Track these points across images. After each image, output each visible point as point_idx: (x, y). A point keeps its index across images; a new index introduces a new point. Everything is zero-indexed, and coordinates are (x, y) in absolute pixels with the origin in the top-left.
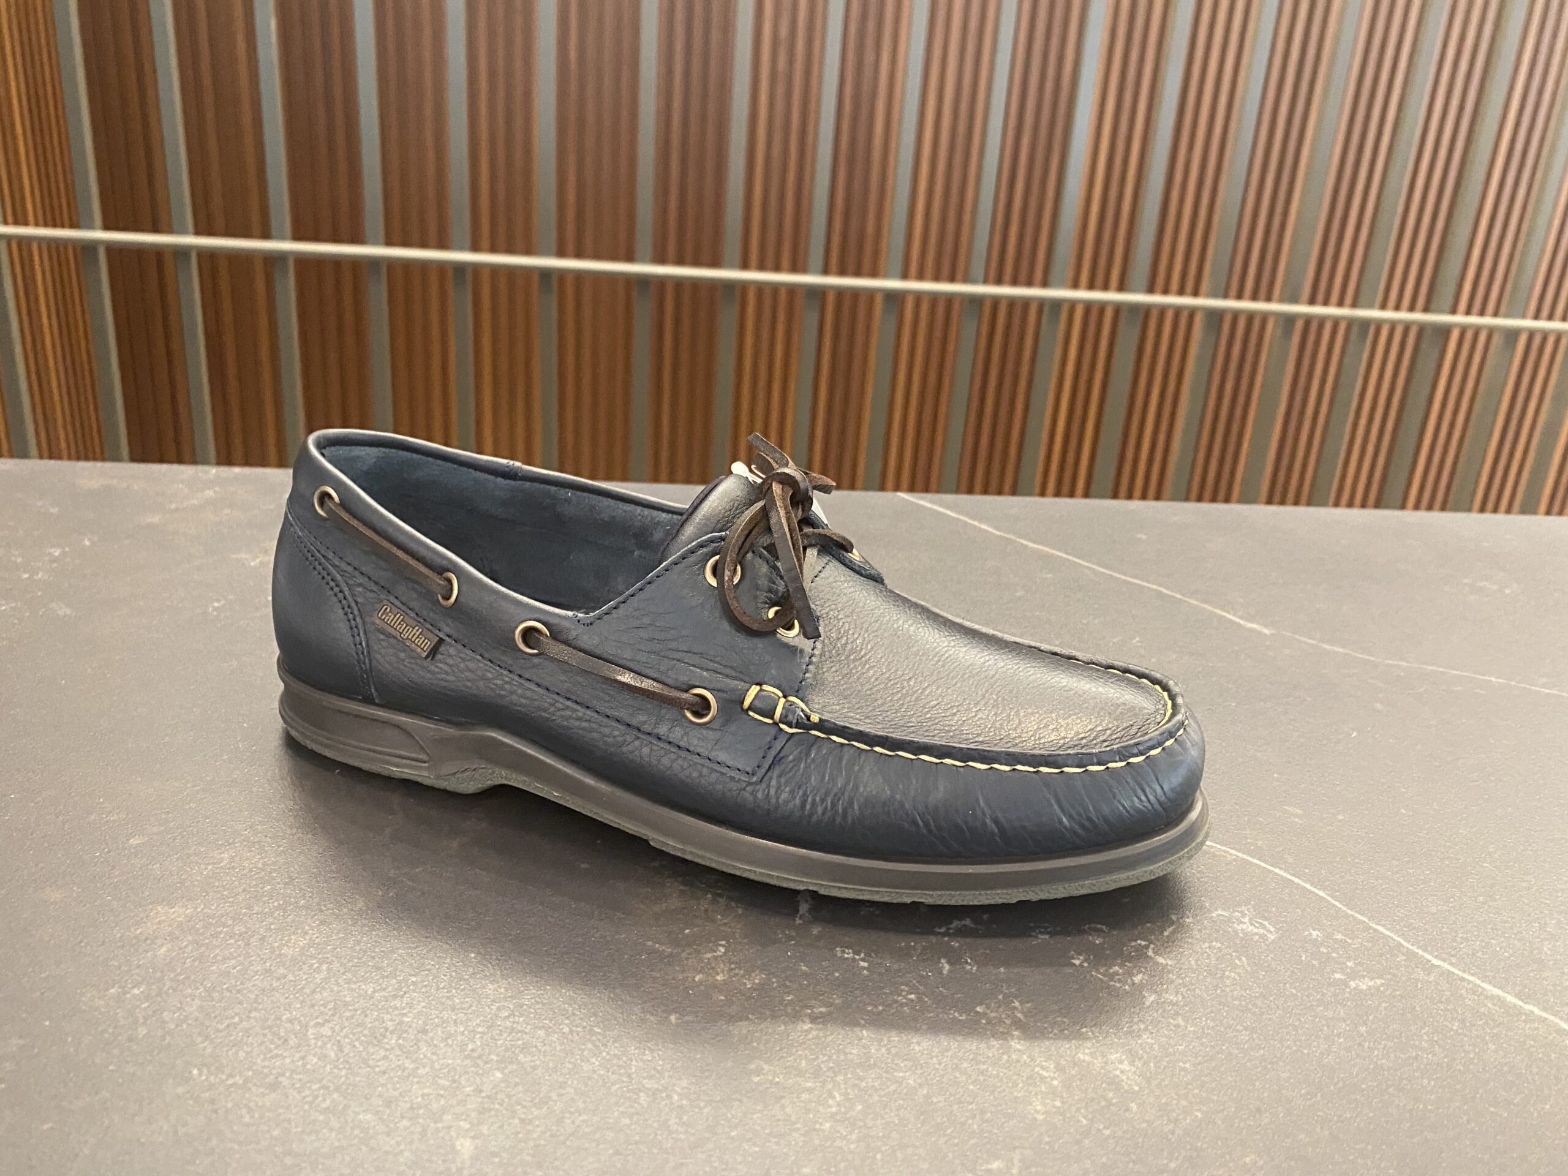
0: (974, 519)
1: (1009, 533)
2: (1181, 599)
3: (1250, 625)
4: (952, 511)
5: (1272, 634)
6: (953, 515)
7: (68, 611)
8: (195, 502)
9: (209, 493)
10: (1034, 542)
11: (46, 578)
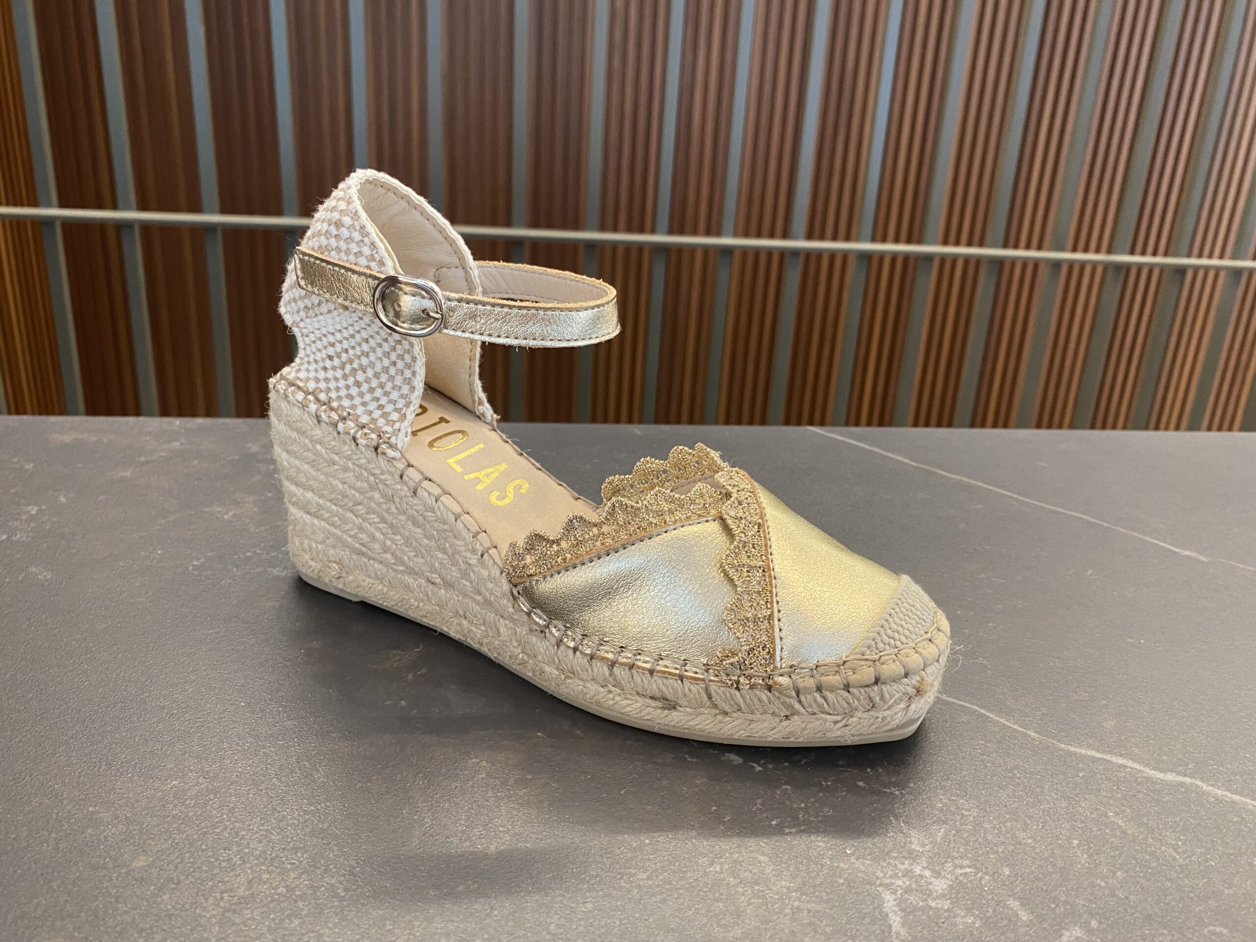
0: (888, 451)
1: (926, 464)
3: (1185, 553)
4: (864, 443)
6: (867, 447)
7: (49, 575)
8: (163, 454)
9: (176, 444)
10: (953, 473)
11: (25, 538)
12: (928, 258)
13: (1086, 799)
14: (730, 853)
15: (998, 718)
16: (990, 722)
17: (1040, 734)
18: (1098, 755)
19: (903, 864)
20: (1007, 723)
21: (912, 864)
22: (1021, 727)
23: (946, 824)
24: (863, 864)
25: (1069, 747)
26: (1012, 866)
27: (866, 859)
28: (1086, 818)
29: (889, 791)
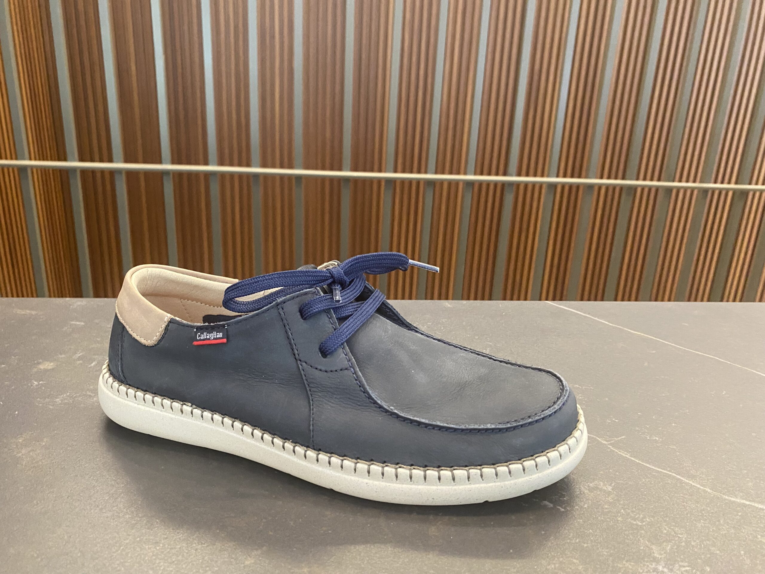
0: (594, 316)
1: (619, 325)
2: (731, 364)
4: (581, 311)
6: (583, 314)
10: (633, 330)
12: (590, 187)
13: (744, 528)
14: (558, 558)
15: (687, 481)
16: (684, 483)
17: (712, 490)
18: (748, 503)
19: (652, 565)
20: (693, 484)
21: (656, 565)
22: (702, 486)
23: (670, 541)
24: (630, 564)
25: (730, 498)
26: (711, 566)
27: (631, 562)
28: (746, 538)
29: (635, 523)
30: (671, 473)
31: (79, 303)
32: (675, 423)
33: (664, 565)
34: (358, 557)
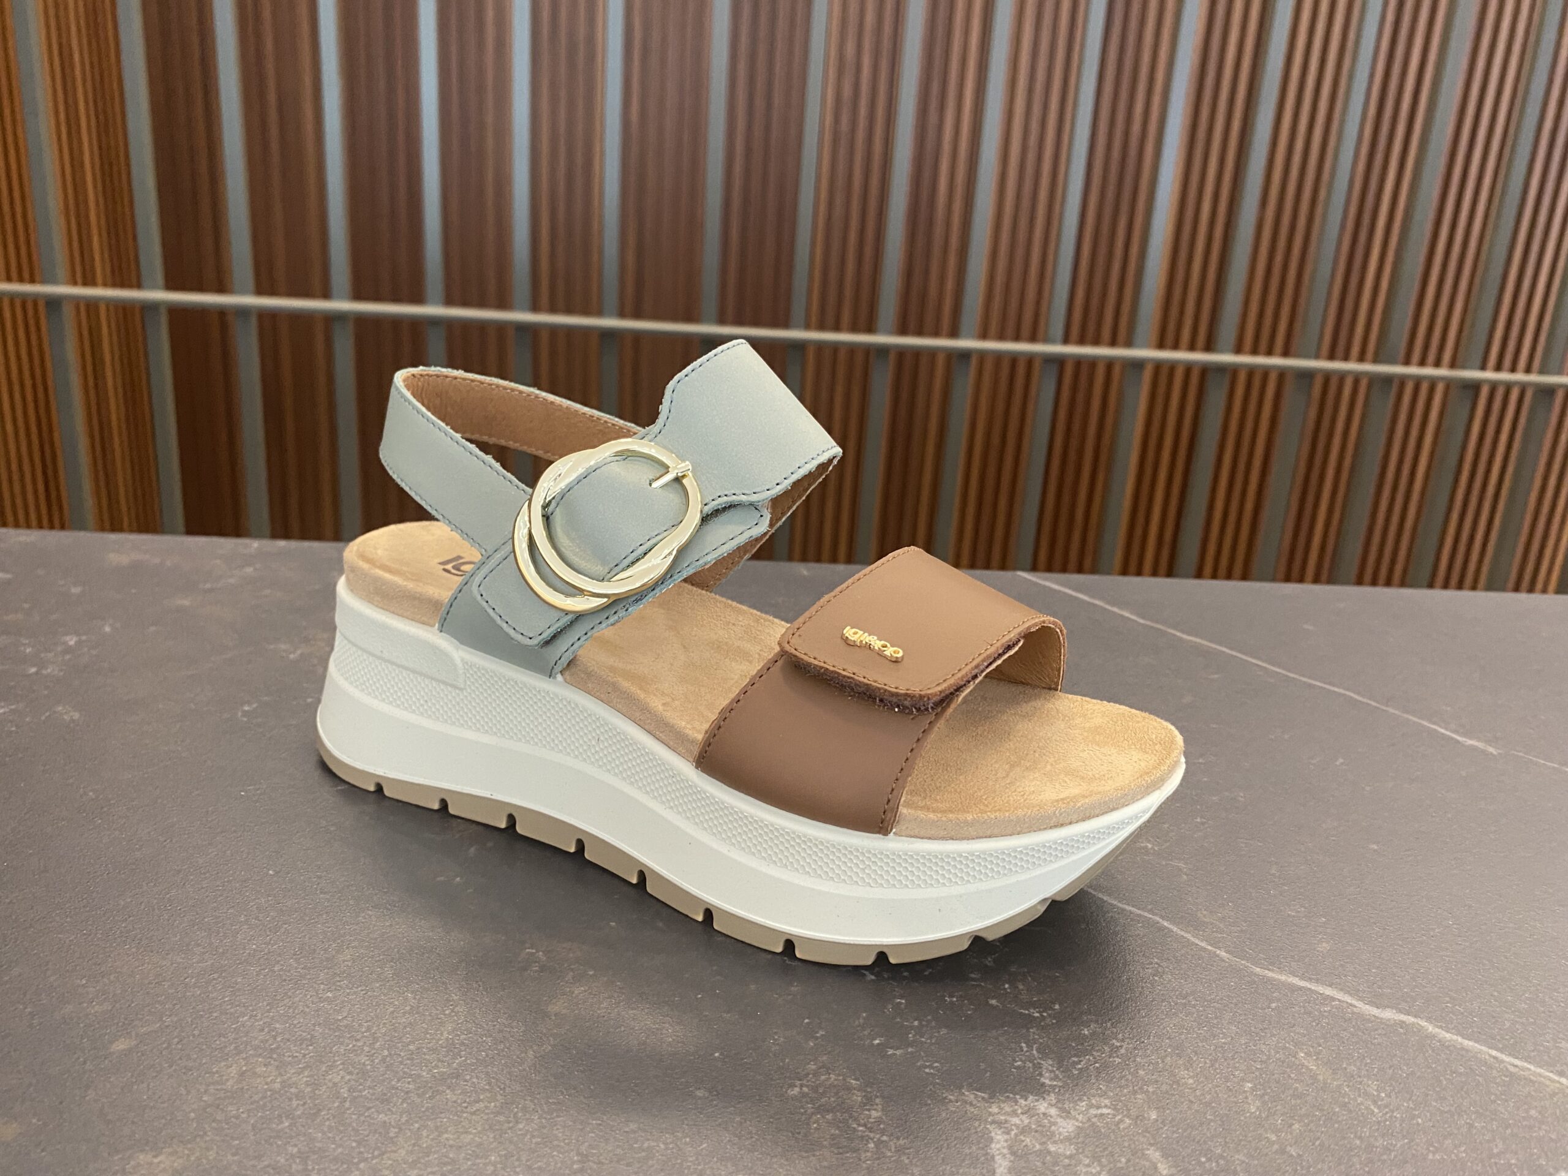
0: (1113, 604)
1: (1157, 622)
2: (1376, 707)
3: (1470, 742)
4: (1083, 594)
5: (1499, 754)
6: (1087, 599)
7: (76, 716)
8: (232, 581)
10: (1189, 634)
11: (56, 672)
13: (1273, 1035)
15: (1182, 933)
16: (1172, 937)
17: (1232, 954)
18: (1302, 984)
19: (1026, 1100)
20: (1193, 939)
21: (1037, 1101)
22: (1210, 945)
25: (1267, 972)
26: (1161, 1109)
27: (979, 1091)
28: (1269, 1057)
29: (1027, 1012)
30: (1151, 916)
31: (22, 539)
32: (1201, 817)
33: (1054, 1101)
34: (366, 1049)
